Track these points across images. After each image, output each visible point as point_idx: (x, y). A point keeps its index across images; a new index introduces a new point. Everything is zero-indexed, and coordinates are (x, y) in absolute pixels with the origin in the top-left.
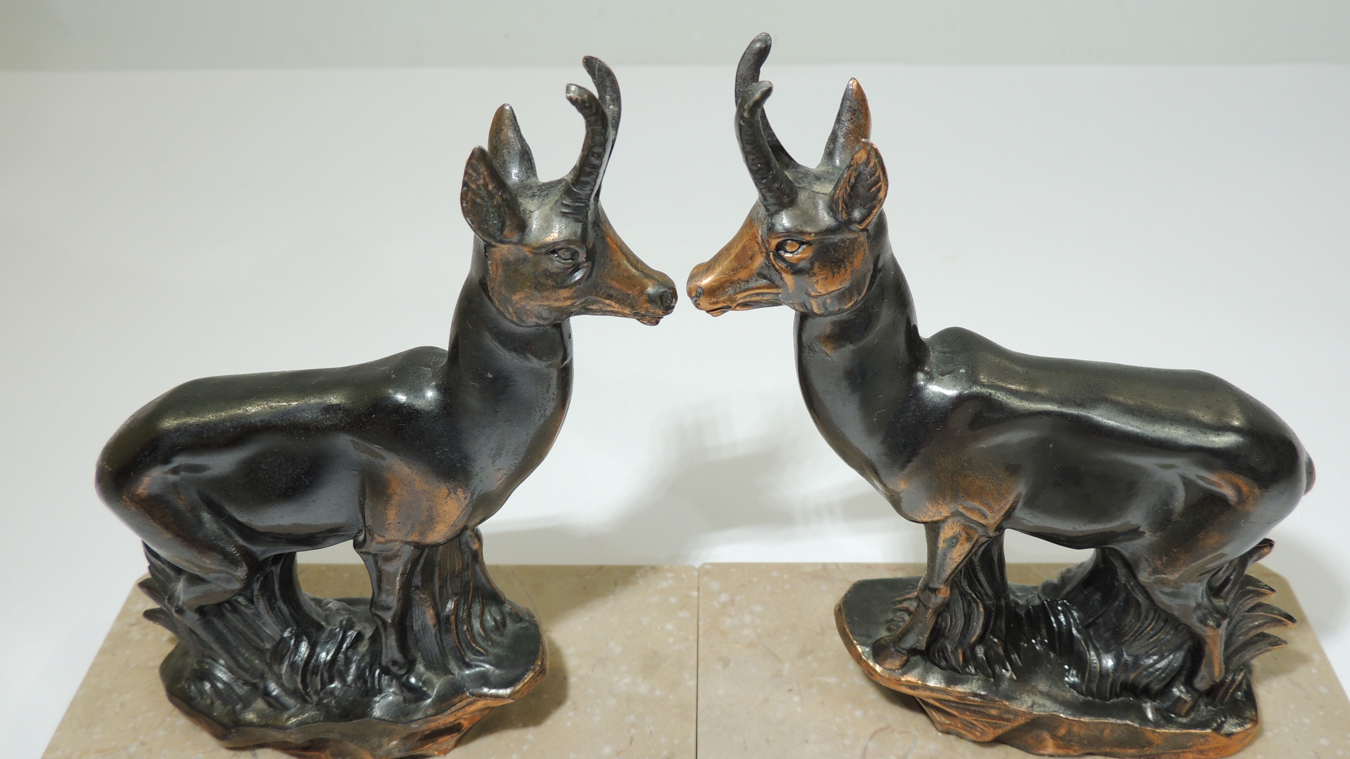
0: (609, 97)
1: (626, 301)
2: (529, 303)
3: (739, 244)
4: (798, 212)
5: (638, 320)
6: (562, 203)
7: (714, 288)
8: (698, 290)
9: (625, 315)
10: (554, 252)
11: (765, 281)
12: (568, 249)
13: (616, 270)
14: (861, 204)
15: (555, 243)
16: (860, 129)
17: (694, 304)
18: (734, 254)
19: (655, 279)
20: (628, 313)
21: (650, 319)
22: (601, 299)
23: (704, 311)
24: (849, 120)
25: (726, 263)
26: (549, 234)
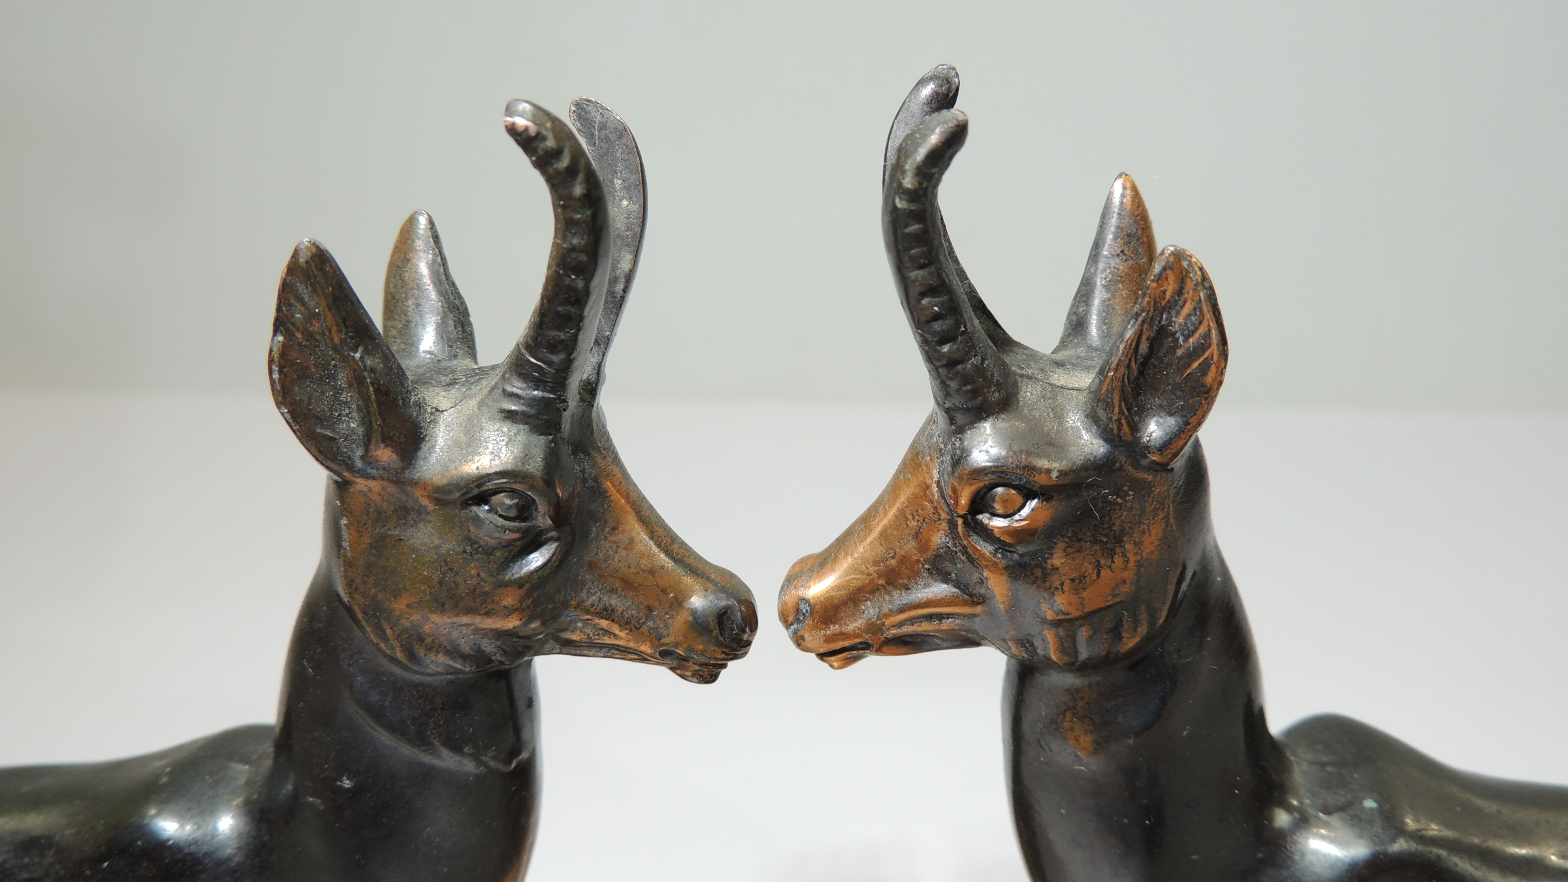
0: (620, 182)
1: (644, 623)
2: (428, 619)
3: (891, 507)
4: (1021, 425)
5: (673, 669)
6: (504, 390)
7: (835, 602)
8: (802, 606)
9: (642, 658)
10: (482, 498)
11: (945, 586)
12: (513, 492)
13: (623, 553)
14: (1161, 406)
15: (482, 479)
16: (1140, 276)
17: (791, 638)
18: (879, 529)
19: (708, 579)
20: (649, 651)
21: (697, 668)
22: (589, 617)
23: (813, 656)
24: (1118, 255)
25: (861, 550)
26: (470, 458)
